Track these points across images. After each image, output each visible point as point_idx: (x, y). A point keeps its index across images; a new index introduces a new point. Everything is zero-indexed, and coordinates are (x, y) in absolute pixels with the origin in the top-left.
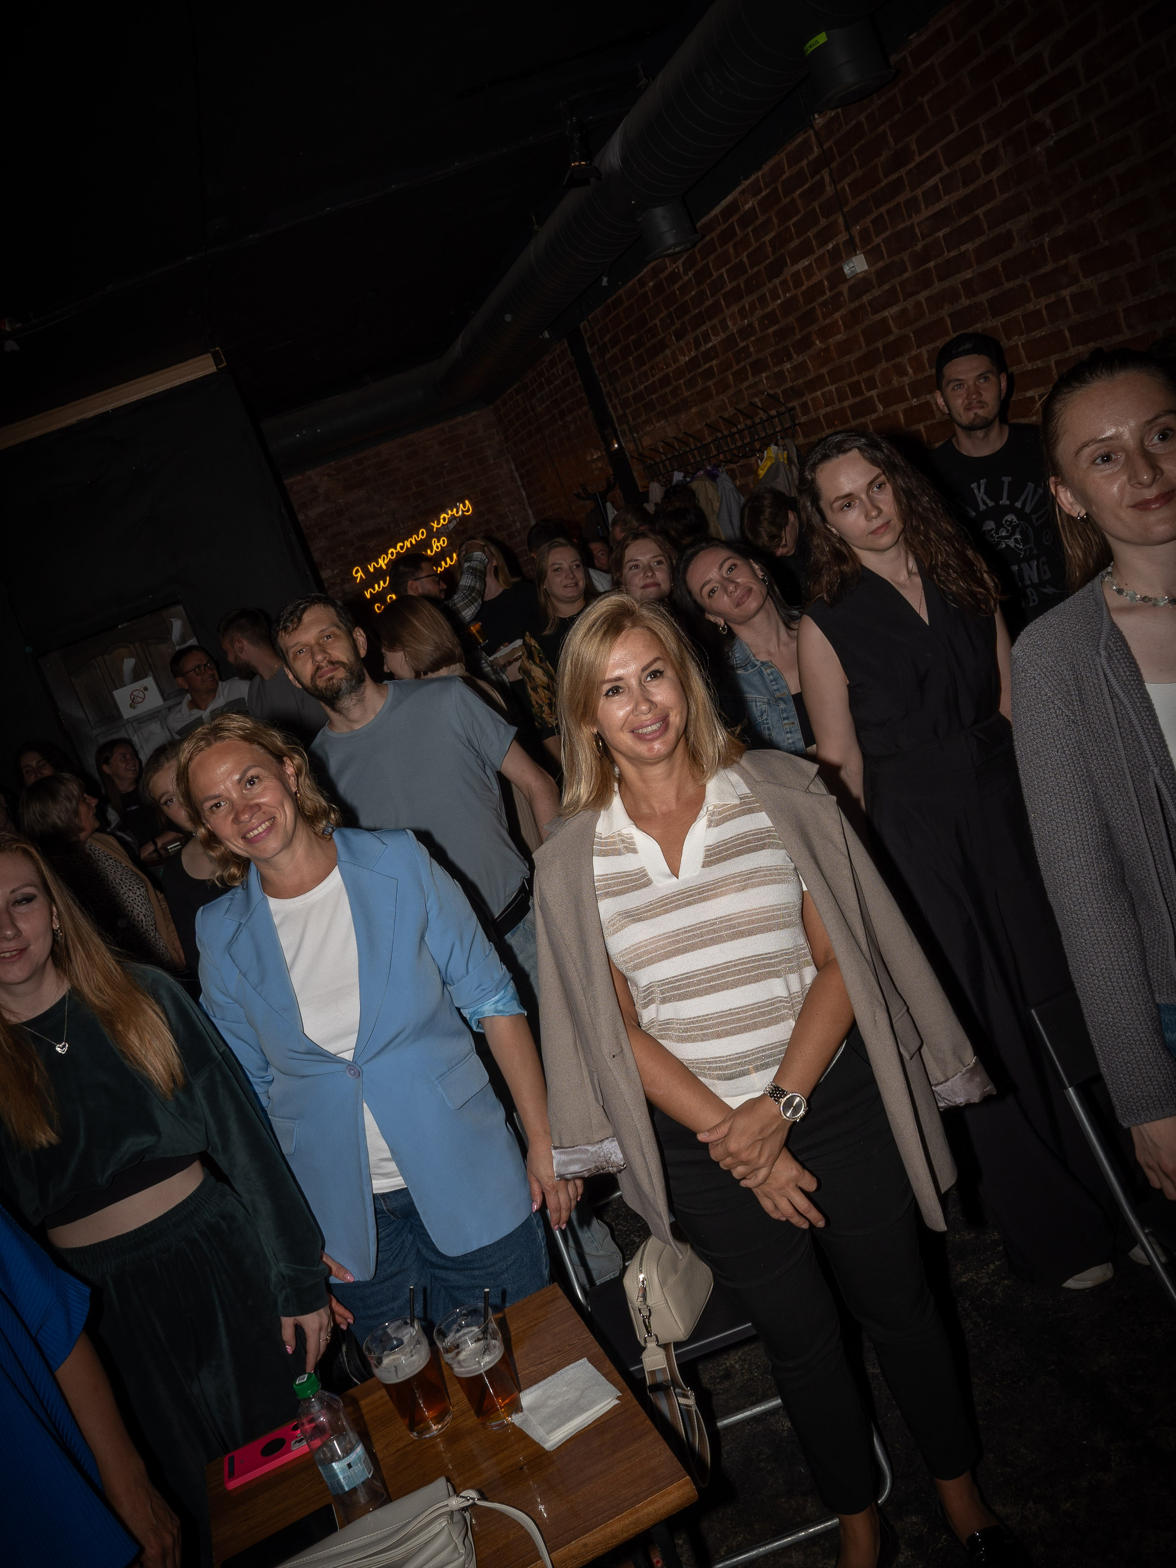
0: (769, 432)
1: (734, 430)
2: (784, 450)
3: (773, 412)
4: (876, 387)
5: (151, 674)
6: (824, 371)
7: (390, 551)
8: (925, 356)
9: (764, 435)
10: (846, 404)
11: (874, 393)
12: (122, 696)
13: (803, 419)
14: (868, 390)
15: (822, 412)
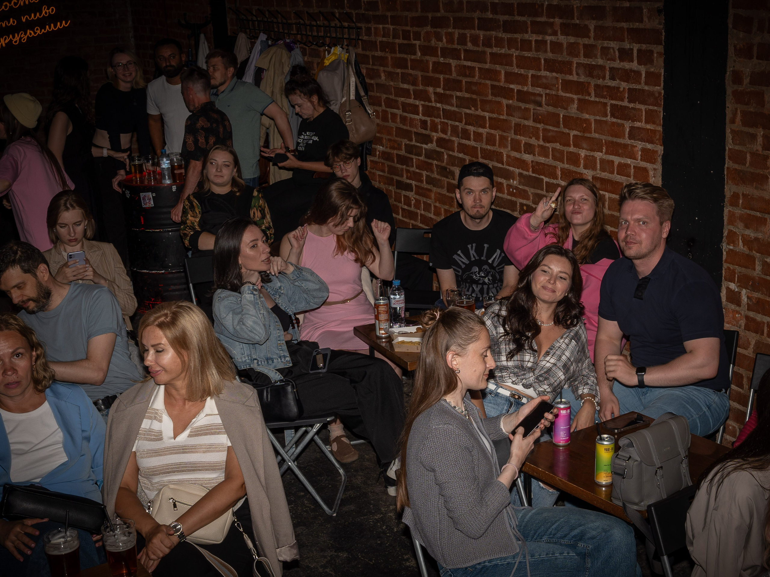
0: (339, 36)
1: (314, 23)
2: (347, 52)
3: (346, 24)
4: (420, 40)
6: (389, 14)
8: (456, 36)
9: (334, 36)
10: (397, 41)
11: (417, 43)
13: (365, 38)
14: (414, 40)
15: (380, 39)
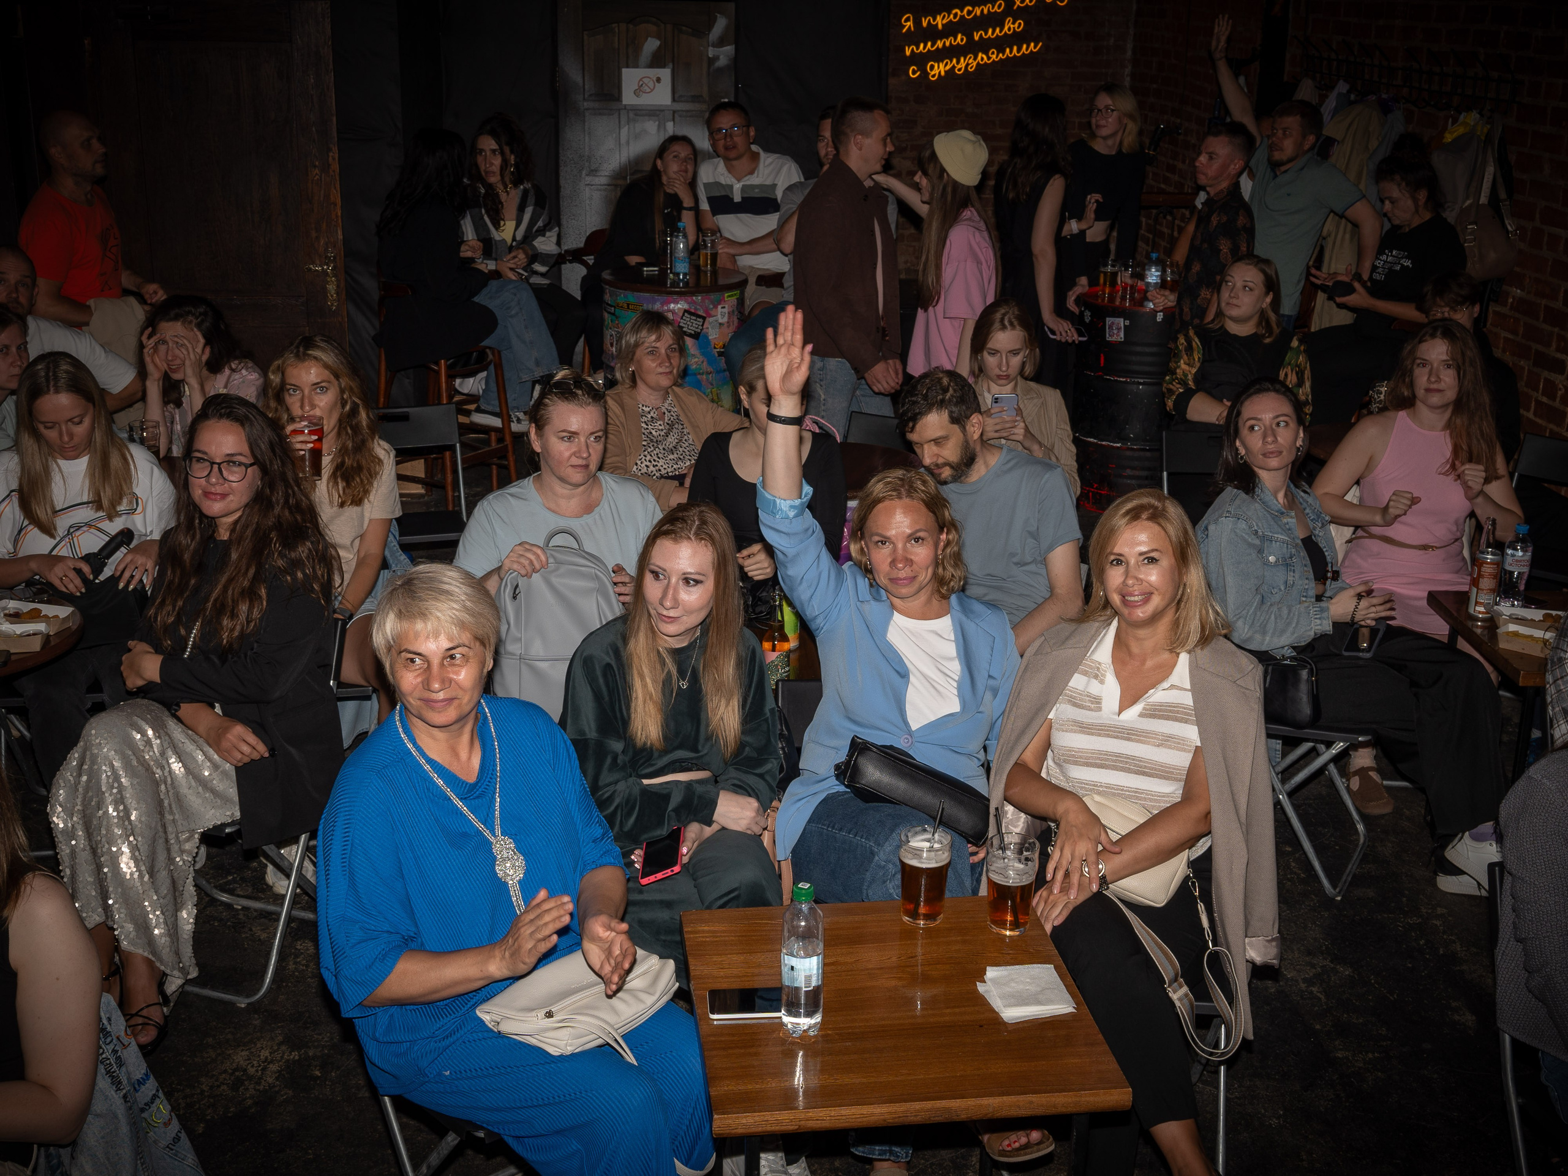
0: (1478, 93)
1: (1437, 69)
2: (1488, 123)
3: (1495, 74)
5: (671, 65)
7: (954, 12)
9: (1470, 92)
12: (631, 77)
13: (1526, 100)
15: (1554, 103)
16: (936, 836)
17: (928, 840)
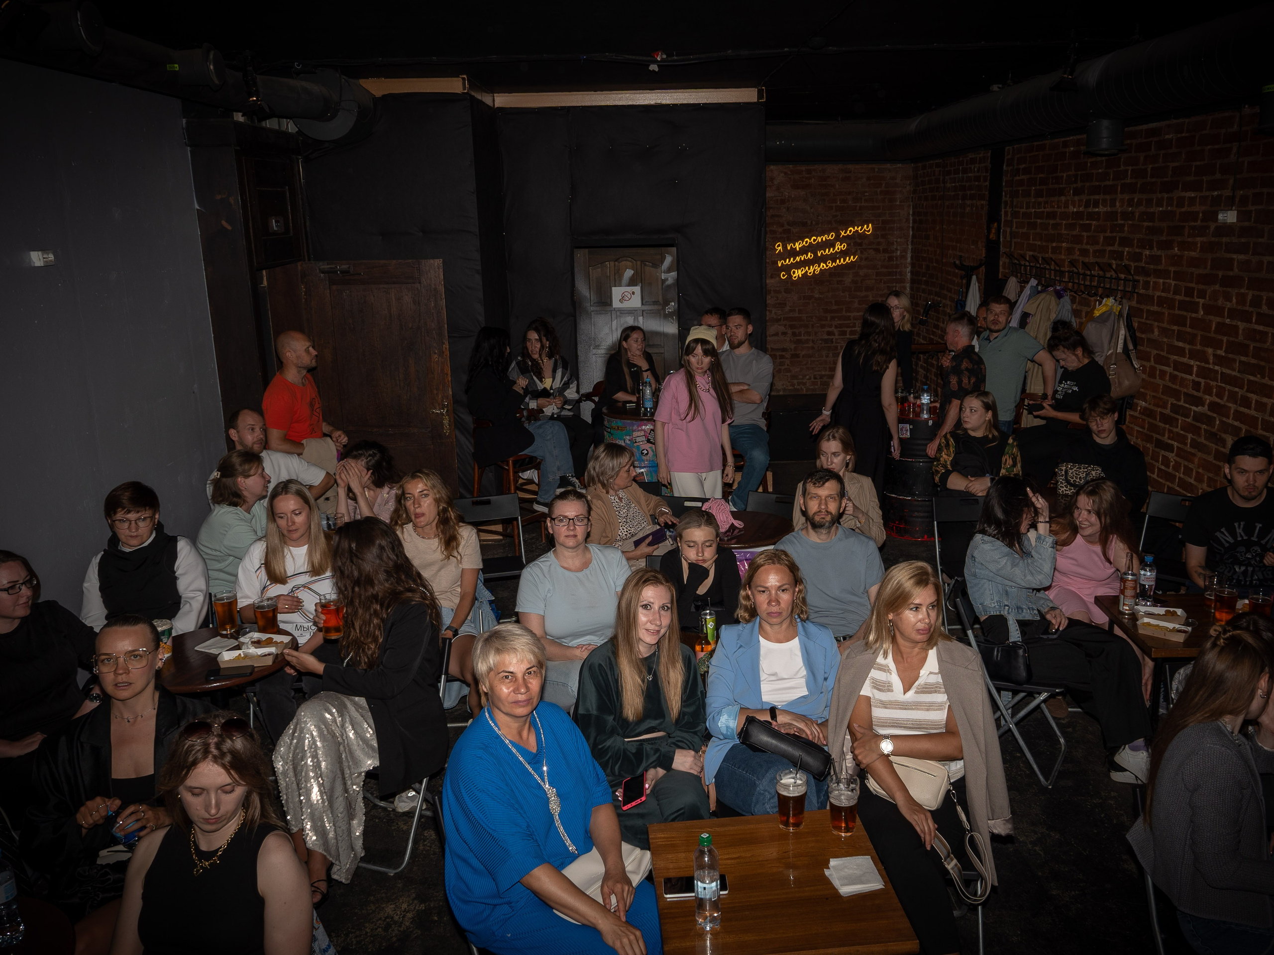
0: (1113, 287)
1: (1088, 272)
2: (1120, 304)
3: (1123, 276)
4: (1204, 298)
5: (640, 284)
6: (1172, 269)
7: (806, 240)
8: (1249, 297)
9: (1108, 286)
10: (1178, 297)
11: (1201, 301)
12: (617, 292)
13: (1142, 291)
14: (1198, 298)
15: (1158, 294)
16: (798, 775)
17: (793, 778)
